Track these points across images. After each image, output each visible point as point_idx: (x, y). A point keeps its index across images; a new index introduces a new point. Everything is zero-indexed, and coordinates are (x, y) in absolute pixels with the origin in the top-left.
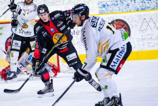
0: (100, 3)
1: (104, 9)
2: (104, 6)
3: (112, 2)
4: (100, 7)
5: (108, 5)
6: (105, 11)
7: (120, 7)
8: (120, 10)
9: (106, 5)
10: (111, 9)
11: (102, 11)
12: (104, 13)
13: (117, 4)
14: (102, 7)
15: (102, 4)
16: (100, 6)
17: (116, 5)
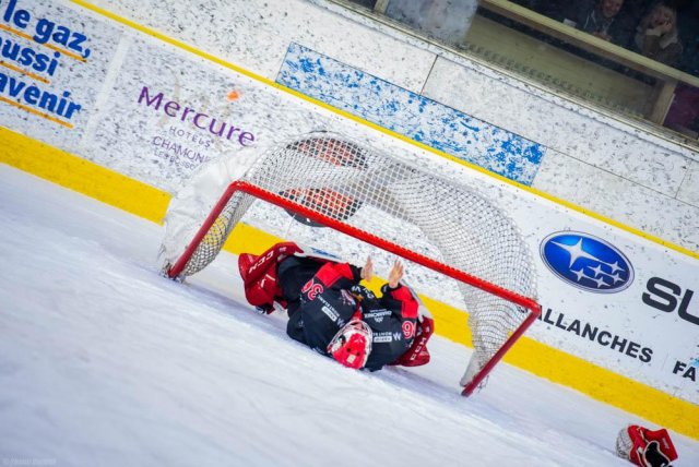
0: (297, 51)
1: (300, 75)
2: (307, 66)
3: (340, 69)
4: (289, 63)
5: (321, 71)
6: (303, 85)
7: (362, 98)
8: (356, 107)
9: (316, 68)
10: (326, 87)
11: (293, 78)
12: (292, 88)
13: (357, 83)
14: (296, 66)
15: (302, 57)
16: (293, 58)
17: (350, 86)
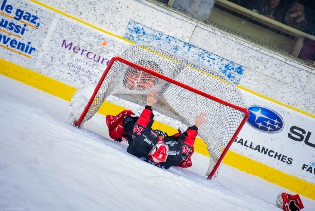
0: (133, 24)
1: (134, 34)
2: (137, 30)
3: (152, 32)
4: (129, 29)
5: (144, 33)
6: (135, 39)
7: (162, 45)
9: (142, 32)
10: (146, 40)
12: (131, 41)
13: (160, 38)
14: (133, 30)
15: (135, 27)
16: (131, 27)
17: (157, 40)
